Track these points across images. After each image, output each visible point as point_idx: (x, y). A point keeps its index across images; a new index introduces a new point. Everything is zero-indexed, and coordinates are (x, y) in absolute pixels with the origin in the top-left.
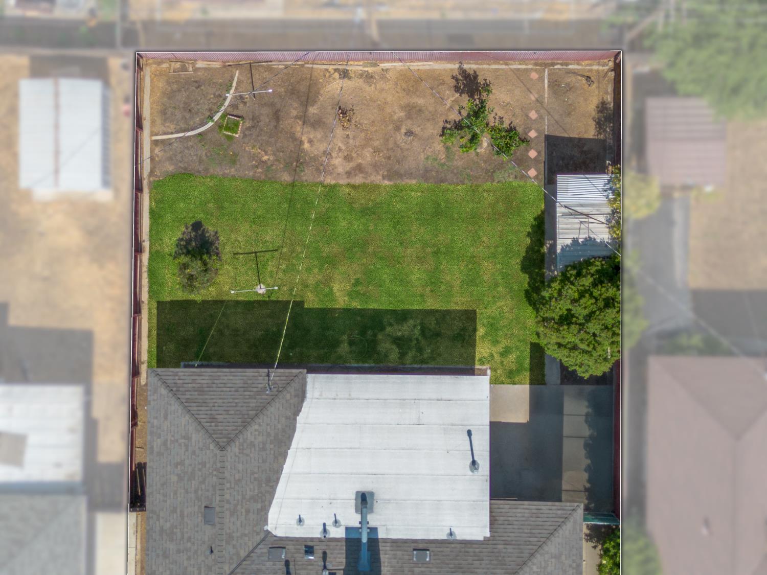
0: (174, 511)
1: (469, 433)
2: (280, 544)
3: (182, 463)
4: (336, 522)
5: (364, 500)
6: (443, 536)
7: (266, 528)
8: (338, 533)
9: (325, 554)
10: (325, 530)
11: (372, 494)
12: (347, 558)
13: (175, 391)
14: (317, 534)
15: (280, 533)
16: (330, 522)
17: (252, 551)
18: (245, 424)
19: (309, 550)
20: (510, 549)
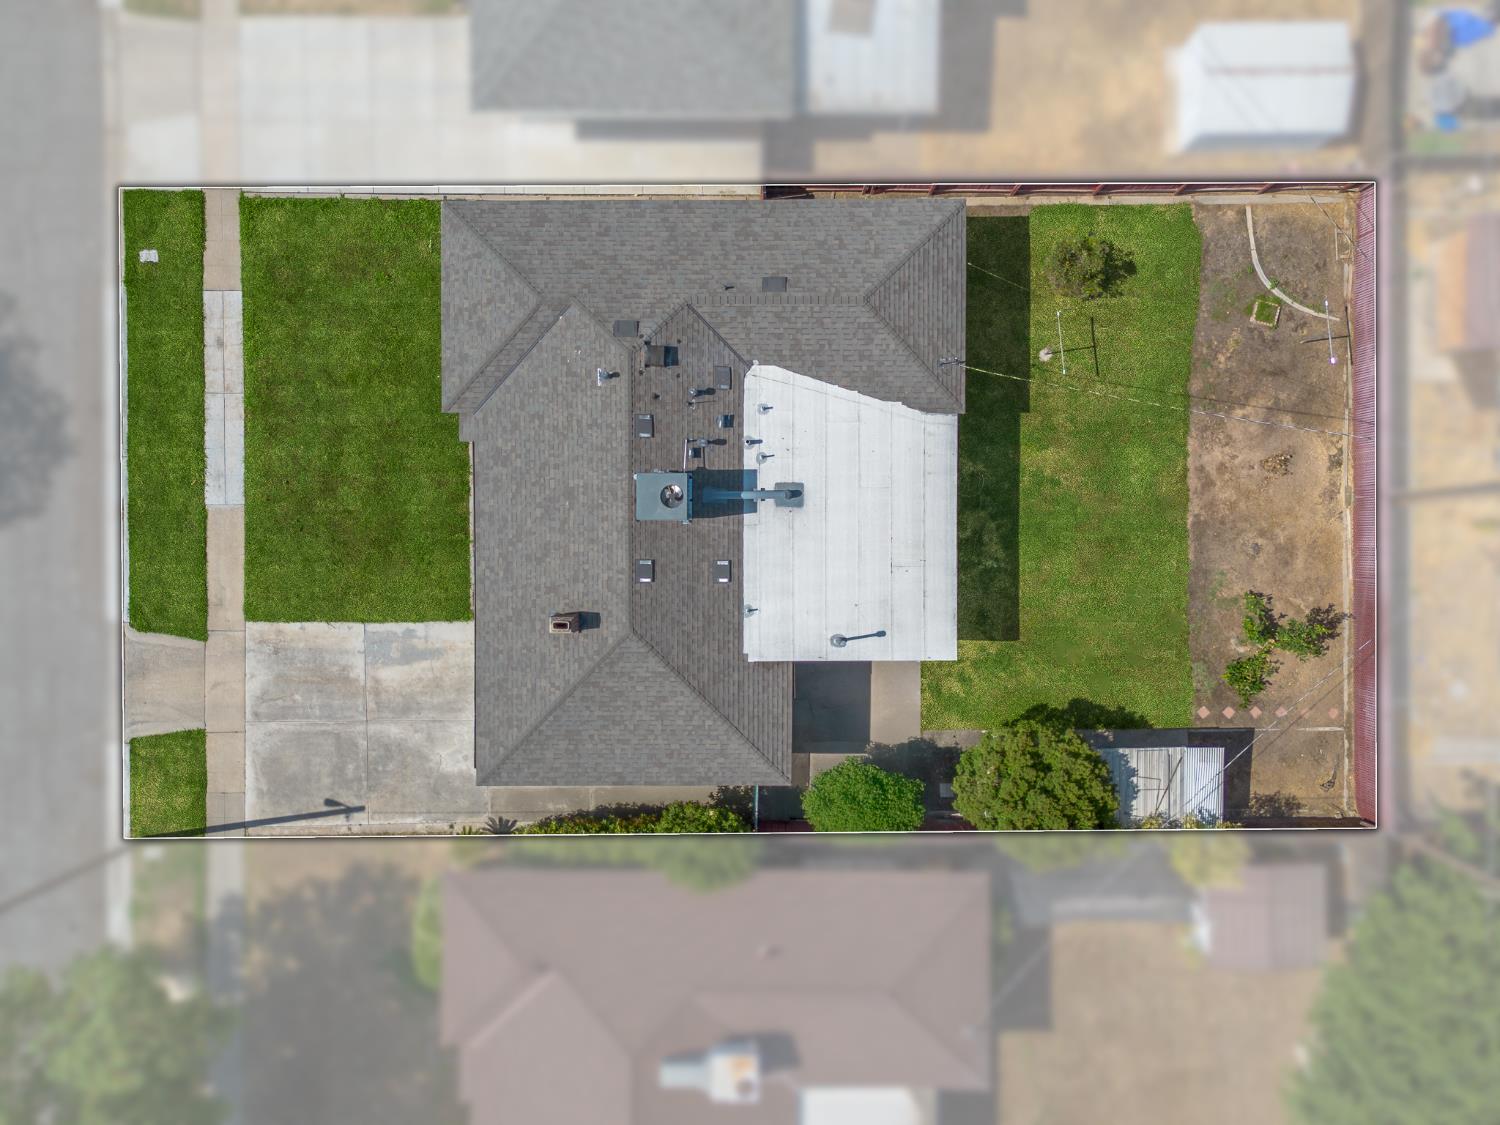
0: (777, 237)
1: (881, 634)
2: (733, 380)
3: (842, 246)
4: (764, 457)
5: (792, 495)
6: (748, 600)
7: (756, 362)
8: (749, 460)
9: (722, 442)
10: (752, 442)
11: (800, 505)
12: (719, 471)
13: (937, 235)
14: (749, 432)
15: (749, 382)
16: (763, 448)
17: (726, 344)
18: (896, 331)
19: (729, 421)
20: (734, 689)
